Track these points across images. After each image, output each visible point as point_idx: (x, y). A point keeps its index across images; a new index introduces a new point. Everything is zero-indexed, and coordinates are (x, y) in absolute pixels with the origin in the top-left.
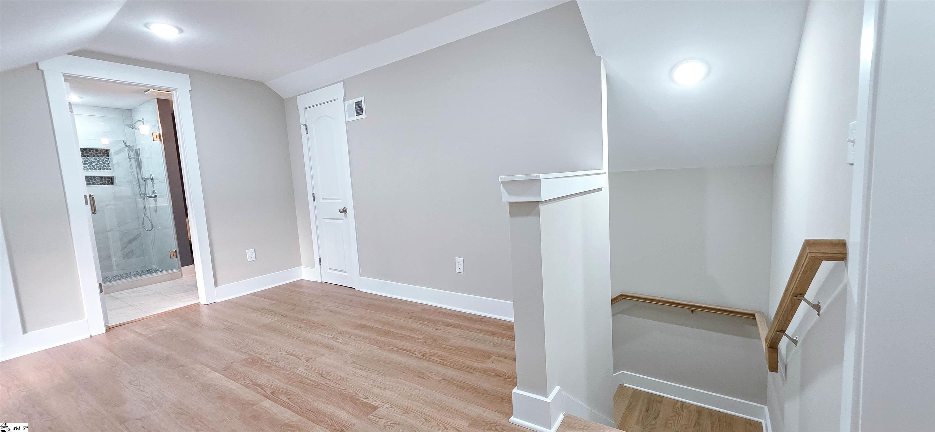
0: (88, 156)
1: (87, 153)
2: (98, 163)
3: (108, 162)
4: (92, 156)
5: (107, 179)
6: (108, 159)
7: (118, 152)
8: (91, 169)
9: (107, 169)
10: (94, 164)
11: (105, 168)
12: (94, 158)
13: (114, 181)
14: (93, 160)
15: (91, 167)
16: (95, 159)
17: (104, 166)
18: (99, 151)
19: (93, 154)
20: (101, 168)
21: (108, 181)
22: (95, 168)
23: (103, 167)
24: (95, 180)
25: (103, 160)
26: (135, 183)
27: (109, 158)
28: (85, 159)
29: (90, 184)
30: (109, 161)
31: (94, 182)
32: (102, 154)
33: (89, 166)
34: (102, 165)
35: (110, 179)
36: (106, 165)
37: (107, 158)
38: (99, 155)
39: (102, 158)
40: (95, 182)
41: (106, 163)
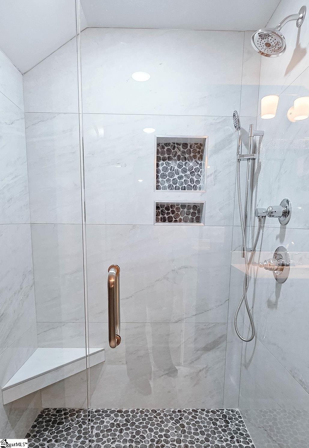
0: (169, 159)
1: (169, 151)
2: (183, 175)
3: (199, 173)
4: (176, 158)
5: (192, 211)
6: (201, 165)
7: (219, 148)
8: (171, 188)
9: (195, 188)
10: (176, 177)
11: (193, 185)
12: (178, 162)
13: (202, 215)
14: (176, 168)
15: (171, 183)
16: (180, 166)
17: (192, 181)
18: (189, 147)
19: (179, 153)
20: (186, 186)
21: (193, 214)
22: (177, 185)
23: (189, 183)
24: (173, 212)
25: (191, 169)
26: (238, 221)
27: (202, 162)
28: (165, 165)
29: (164, 220)
30: (200, 170)
31: (171, 215)
32: (192, 154)
33: (168, 181)
34: (189, 180)
35: (196, 212)
36: (195, 179)
37: (198, 163)
38: (187, 156)
39: (191, 164)
40: (173, 215)
41: (196, 173)
